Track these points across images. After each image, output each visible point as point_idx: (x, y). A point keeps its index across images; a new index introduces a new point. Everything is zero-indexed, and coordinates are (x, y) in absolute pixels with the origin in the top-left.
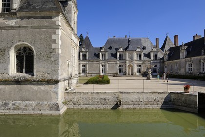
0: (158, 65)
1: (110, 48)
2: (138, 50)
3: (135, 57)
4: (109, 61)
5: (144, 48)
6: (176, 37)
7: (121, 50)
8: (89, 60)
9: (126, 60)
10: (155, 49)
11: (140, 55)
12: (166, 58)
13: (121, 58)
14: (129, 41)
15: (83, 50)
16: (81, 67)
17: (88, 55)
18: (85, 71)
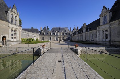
0: (70, 37)
1: (53, 31)
2: (63, 32)
3: (62, 34)
4: (52, 35)
5: (65, 31)
6: (78, 27)
7: (56, 32)
8: (45, 35)
9: (58, 35)
10: (69, 32)
11: (64, 34)
12: (73, 35)
13: (57, 34)
14: (60, 28)
15: (43, 32)
16: (42, 38)
17: (44, 33)
18: (43, 39)
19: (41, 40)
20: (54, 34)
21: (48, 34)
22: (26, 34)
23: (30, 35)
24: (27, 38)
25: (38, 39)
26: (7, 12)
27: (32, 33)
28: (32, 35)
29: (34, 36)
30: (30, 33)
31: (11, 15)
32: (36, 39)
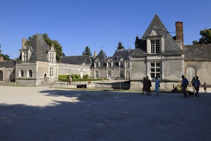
1: (116, 59)
4: (113, 68)
7: (122, 60)
8: (100, 68)
9: (124, 67)
13: (122, 66)
15: (96, 61)
16: (95, 73)
17: (99, 64)
18: (97, 76)
19: (94, 77)
20: (117, 64)
21: (106, 65)
22: (67, 68)
23: (74, 68)
24: (68, 74)
25: (87, 75)
26: (47, 53)
27: (76, 66)
28: (77, 69)
29: (80, 69)
30: (72, 65)
31: (49, 55)
32: (84, 76)
